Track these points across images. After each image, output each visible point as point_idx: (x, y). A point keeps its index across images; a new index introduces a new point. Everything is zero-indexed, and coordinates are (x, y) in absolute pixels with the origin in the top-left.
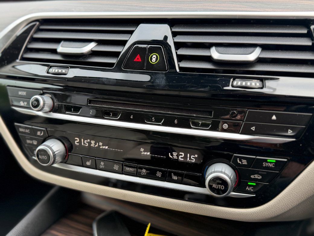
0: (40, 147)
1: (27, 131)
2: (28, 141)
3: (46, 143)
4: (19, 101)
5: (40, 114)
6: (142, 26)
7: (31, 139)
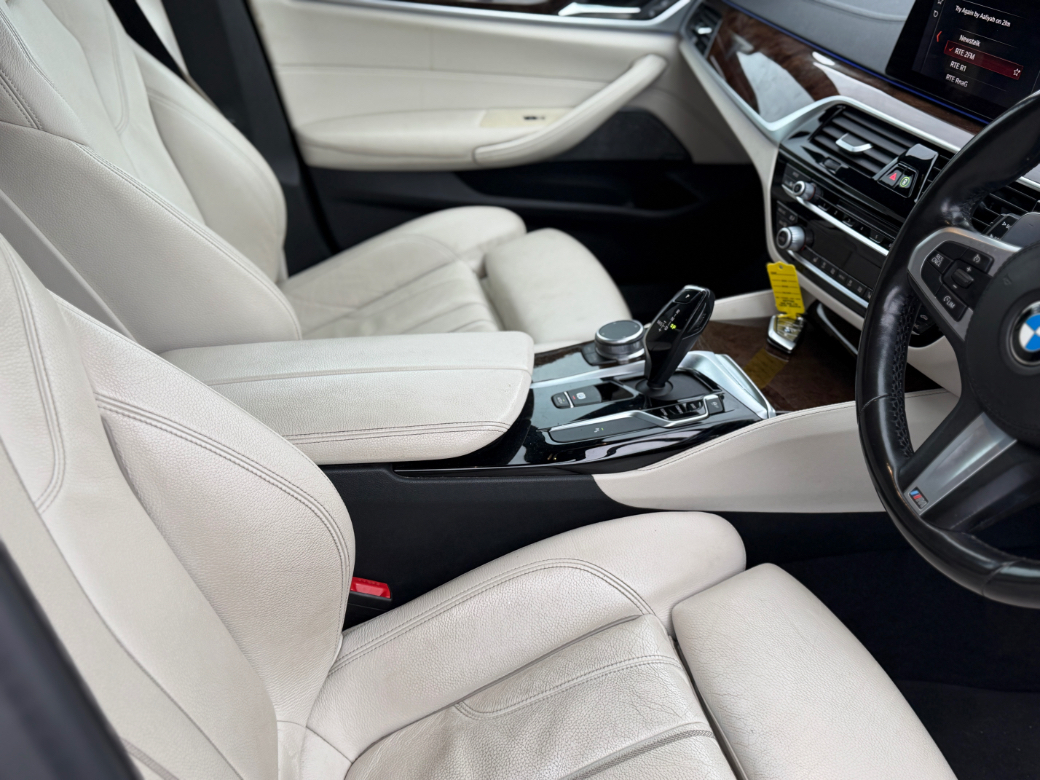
0: (785, 229)
1: (784, 213)
2: (781, 222)
3: (791, 228)
4: (789, 181)
5: (800, 200)
6: (919, 145)
7: (784, 221)
